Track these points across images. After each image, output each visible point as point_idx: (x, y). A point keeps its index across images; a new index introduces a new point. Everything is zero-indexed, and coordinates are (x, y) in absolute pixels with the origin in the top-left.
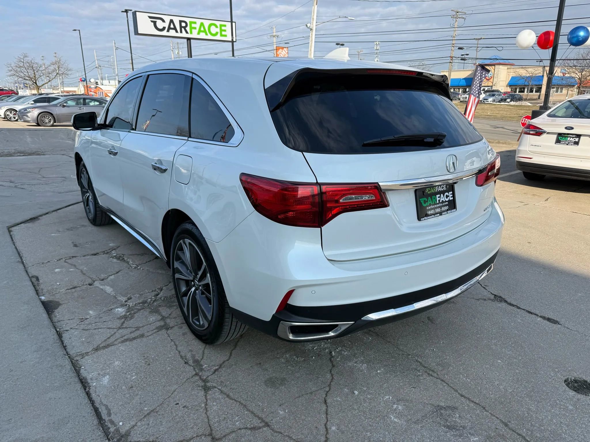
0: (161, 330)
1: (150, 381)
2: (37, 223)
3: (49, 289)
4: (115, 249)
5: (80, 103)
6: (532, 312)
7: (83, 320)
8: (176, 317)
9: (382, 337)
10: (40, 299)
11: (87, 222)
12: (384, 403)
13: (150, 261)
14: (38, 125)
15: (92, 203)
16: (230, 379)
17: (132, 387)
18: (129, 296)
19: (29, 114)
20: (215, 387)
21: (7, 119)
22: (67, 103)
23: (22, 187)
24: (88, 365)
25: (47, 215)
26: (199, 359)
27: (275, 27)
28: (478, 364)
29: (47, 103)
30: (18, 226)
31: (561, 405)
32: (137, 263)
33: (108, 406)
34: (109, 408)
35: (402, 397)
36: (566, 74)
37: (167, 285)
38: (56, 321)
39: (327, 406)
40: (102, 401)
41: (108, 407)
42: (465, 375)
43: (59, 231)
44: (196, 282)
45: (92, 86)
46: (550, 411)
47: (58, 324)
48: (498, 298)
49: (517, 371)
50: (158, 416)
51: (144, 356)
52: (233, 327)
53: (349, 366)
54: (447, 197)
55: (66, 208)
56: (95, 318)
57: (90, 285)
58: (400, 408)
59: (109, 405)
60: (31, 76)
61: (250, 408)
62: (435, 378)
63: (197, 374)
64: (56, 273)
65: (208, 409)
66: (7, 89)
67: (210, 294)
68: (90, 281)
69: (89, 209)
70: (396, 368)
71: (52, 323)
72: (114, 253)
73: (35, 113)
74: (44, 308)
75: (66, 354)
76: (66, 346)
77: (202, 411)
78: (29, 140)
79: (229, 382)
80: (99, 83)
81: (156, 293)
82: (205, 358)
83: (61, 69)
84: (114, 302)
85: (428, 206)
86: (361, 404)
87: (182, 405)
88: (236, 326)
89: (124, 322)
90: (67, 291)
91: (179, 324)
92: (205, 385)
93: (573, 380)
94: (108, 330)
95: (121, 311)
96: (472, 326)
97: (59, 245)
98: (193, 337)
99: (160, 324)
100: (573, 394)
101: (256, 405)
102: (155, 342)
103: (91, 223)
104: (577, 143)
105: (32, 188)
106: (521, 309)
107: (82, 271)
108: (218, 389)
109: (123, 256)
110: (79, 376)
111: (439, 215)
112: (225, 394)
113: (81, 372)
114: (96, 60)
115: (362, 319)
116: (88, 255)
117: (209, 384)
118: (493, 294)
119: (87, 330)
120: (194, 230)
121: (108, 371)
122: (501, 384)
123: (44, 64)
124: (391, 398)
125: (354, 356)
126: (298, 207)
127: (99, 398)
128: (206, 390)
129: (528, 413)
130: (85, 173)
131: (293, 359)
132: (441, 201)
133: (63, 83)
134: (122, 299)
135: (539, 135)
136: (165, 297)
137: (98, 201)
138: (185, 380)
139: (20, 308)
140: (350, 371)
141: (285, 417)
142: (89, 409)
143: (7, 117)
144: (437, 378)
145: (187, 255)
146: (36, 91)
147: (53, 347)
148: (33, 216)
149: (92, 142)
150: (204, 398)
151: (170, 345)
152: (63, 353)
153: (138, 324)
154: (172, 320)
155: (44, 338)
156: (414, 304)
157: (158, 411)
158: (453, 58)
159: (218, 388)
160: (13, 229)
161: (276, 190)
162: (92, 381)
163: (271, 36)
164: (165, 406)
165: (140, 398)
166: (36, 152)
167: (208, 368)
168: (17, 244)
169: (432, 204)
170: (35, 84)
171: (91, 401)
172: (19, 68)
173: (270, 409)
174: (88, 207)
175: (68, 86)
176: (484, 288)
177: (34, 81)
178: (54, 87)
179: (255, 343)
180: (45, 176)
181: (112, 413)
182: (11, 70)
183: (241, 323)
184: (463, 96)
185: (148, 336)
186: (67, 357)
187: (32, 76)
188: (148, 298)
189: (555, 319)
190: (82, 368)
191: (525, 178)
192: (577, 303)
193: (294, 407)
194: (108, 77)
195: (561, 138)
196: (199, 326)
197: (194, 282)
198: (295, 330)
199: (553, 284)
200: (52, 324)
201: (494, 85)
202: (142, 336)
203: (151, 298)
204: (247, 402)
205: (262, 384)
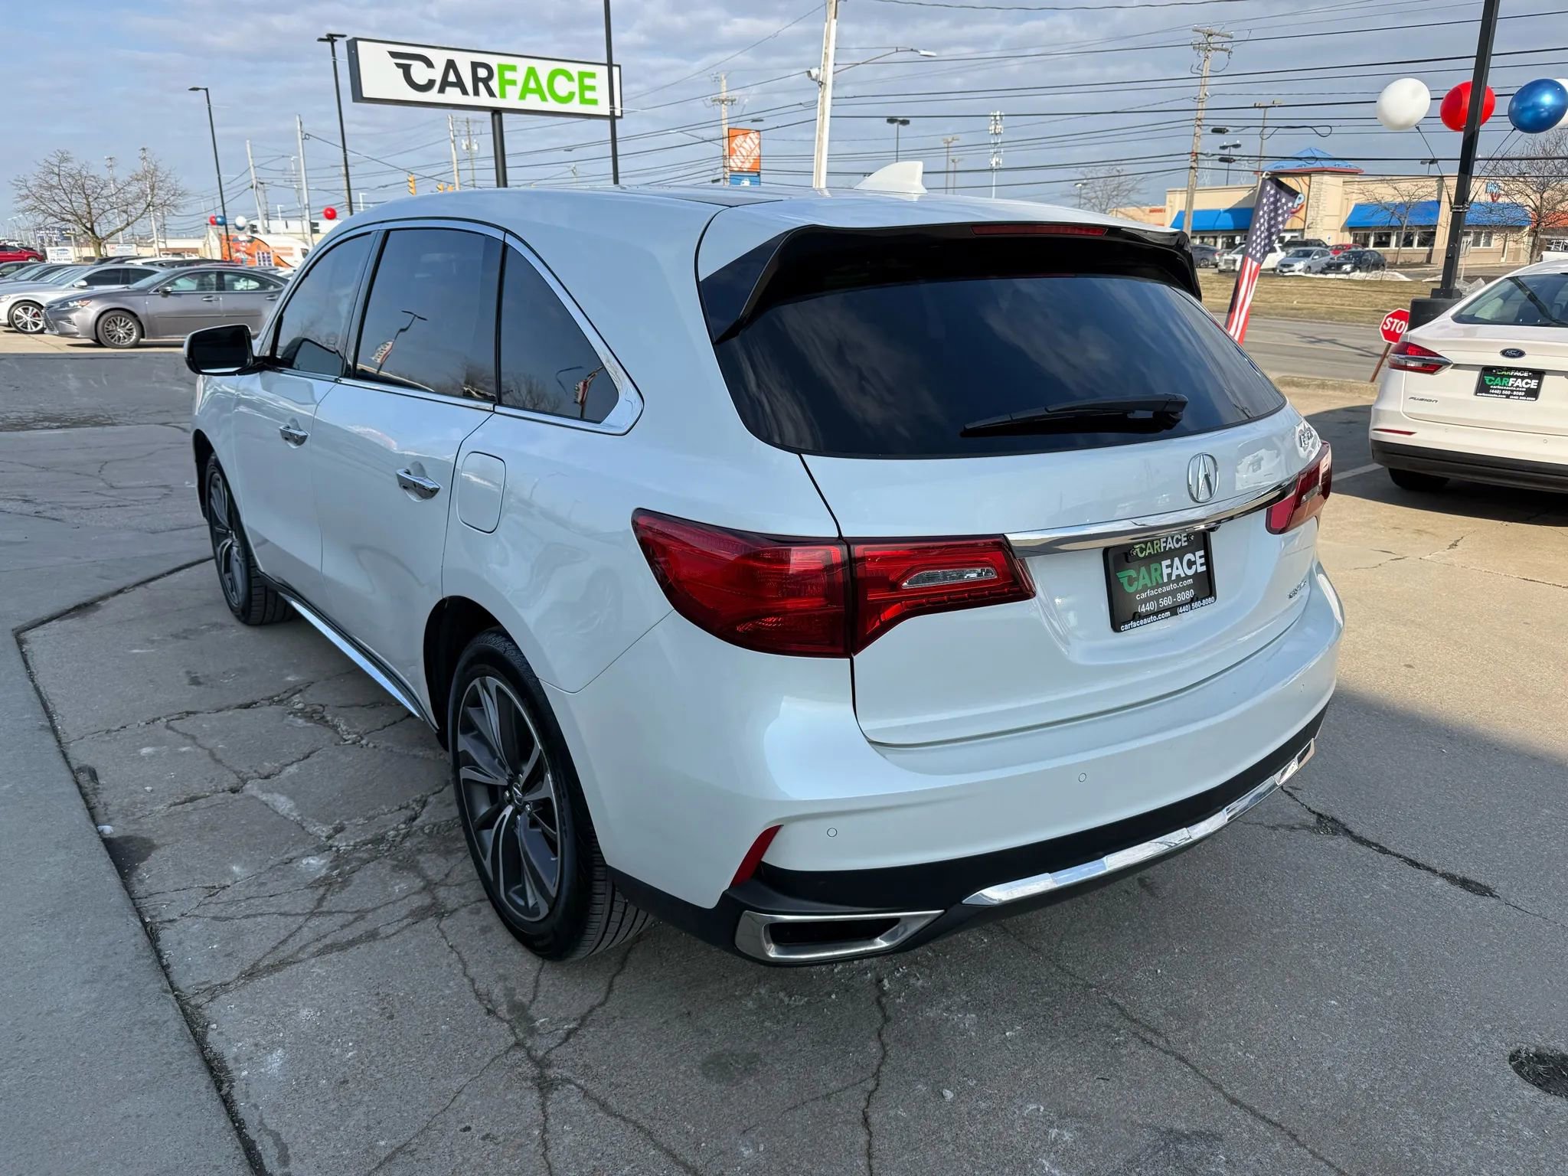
0: (422, 919)
1: (394, 1065)
2: (93, 618)
3: (124, 804)
4: (300, 691)
5: (209, 284)
6: (1419, 861)
7: (216, 891)
8: (464, 884)
9: (1017, 937)
10: (100, 833)
11: (225, 616)
12: (1025, 1124)
13: (395, 723)
14: (98, 343)
15: (240, 566)
16: (609, 1057)
17: (346, 1082)
18: (338, 822)
19: (73, 316)
20: (569, 1081)
21: (17, 327)
22: (175, 284)
23: (55, 514)
24: (229, 1018)
25: (120, 596)
26: (525, 1000)
27: (725, 78)
28: (1277, 1011)
29: (122, 284)
30: (41, 627)
31: (1502, 1127)
32: (360, 729)
33: (283, 1136)
34: (284, 1141)
35: (1073, 1107)
36: (1499, 195)
37: (439, 792)
38: (142, 894)
39: (870, 1134)
40: (265, 1121)
41: (280, 1139)
42: (1242, 1043)
43: (153, 642)
44: (515, 792)
45: (242, 237)
46: (1471, 1144)
47: (146, 904)
48: (1328, 824)
49: (1381, 1030)
50: (415, 1163)
51: (378, 994)
52: (616, 917)
53: (928, 1019)
54: (1190, 564)
55: (169, 577)
56: (247, 887)
57: (234, 791)
58: (1067, 1136)
59: (283, 1131)
60: (79, 212)
61: (662, 1140)
62: (1161, 1053)
63: (518, 1044)
64: (142, 758)
65: (551, 1144)
66: (16, 244)
67: (554, 828)
68: (232, 780)
69: (232, 580)
70: (1056, 1025)
71: (132, 899)
72: (299, 703)
73: (89, 312)
74: (111, 858)
75: (169, 989)
76: (168, 966)
77: (532, 1150)
78: (73, 384)
79: (605, 1067)
80: (260, 228)
81: (409, 813)
82: (540, 998)
83: (160, 192)
84: (296, 839)
85: (1140, 592)
86: (961, 1128)
87: (478, 1131)
88: (624, 913)
89: (323, 898)
90: (172, 808)
91: (472, 903)
92: (542, 1076)
93: (1536, 1055)
94: (282, 919)
95: (315, 864)
96: (1258, 902)
97: (151, 681)
98: (511, 939)
99: (420, 904)
100: (1532, 1094)
101: (678, 1133)
102: (407, 954)
103: (238, 617)
104: (1533, 393)
105: (82, 518)
106: (1390, 853)
107: (212, 754)
108: (578, 1086)
109: (321, 708)
110: (202, 1050)
111: (1168, 613)
112: (597, 1100)
113: (208, 1040)
114: (252, 169)
115: (964, 902)
116: (228, 708)
117: (551, 1073)
118: (1314, 812)
119: (227, 919)
120: (510, 655)
121: (281, 1035)
122: (1340, 1067)
123: (114, 181)
124: (1042, 1109)
125: (943, 990)
126: (790, 604)
127: (256, 1114)
128: (545, 1090)
129: (1411, 1151)
130: (220, 484)
131: (777, 1001)
132: (1174, 578)
133: (163, 229)
134: (319, 832)
135: (1432, 372)
136: (435, 826)
137: (254, 559)
138: (487, 1059)
139: (47, 860)
140: (931, 1033)
141: (757, 1165)
142: (230, 1145)
143: (16, 322)
144: (1166, 1053)
145: (491, 719)
146: (92, 249)
147: (133, 971)
148: (84, 600)
149: (240, 402)
150: (541, 1112)
151: (446, 961)
152: (160, 985)
153: (362, 901)
154: (452, 892)
155: (110, 945)
156: (1105, 859)
157: (416, 1150)
158: (1200, 157)
159: (576, 1085)
160: (29, 635)
161: (731, 557)
162: (238, 1066)
163: (714, 101)
164: (433, 1134)
165: (366, 1114)
166: (92, 417)
167: (549, 1026)
168: (40, 680)
169: (1149, 585)
170: (90, 233)
171: (234, 1122)
172: (47, 190)
173: (715, 1141)
174: (227, 576)
175: (178, 236)
176: (1290, 794)
177: (89, 225)
178: (141, 239)
179: (676, 955)
180: (114, 484)
181: (291, 1155)
182: (27, 197)
183: (635, 909)
184: (1226, 257)
185: (387, 937)
186: (171, 996)
187: (82, 210)
188: (388, 828)
189: (1482, 881)
190: (213, 1029)
191: (1394, 485)
192: (1539, 835)
193: (782, 1137)
194: (282, 212)
195: (1489, 379)
196: (525, 909)
197: (510, 792)
198: (783, 935)
199: (1475, 781)
200: (130, 904)
201: (1308, 228)
202: (372, 935)
203: (396, 829)
204: (655, 1122)
205: (694, 1070)
